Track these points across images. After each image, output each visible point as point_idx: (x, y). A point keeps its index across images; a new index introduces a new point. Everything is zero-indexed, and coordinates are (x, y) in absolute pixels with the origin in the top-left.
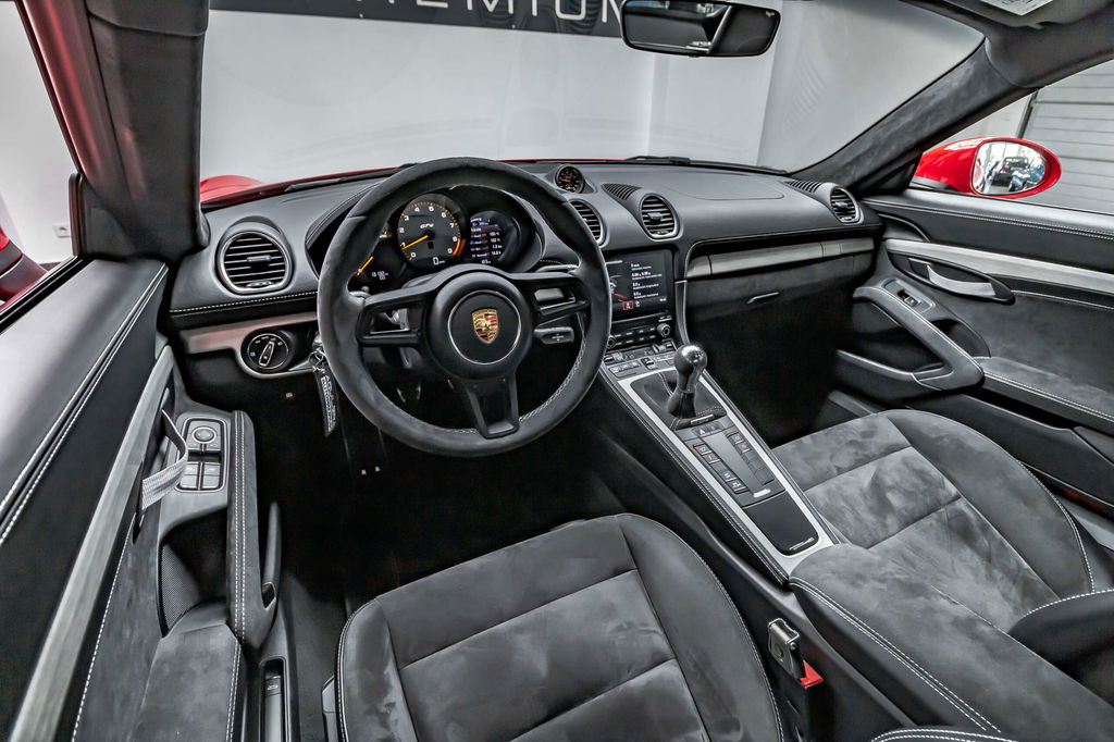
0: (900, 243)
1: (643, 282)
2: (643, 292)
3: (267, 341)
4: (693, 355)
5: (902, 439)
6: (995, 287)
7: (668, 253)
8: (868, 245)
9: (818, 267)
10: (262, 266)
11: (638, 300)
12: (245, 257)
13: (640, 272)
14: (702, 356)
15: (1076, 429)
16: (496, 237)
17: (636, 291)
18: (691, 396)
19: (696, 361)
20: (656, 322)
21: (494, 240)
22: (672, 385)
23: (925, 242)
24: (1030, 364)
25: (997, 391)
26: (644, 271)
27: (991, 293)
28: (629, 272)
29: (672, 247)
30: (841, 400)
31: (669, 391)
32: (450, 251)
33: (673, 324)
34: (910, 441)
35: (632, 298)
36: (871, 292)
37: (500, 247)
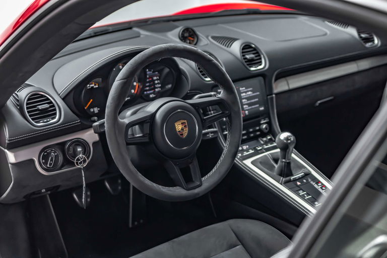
1: (248, 98)
2: (249, 105)
3: (50, 153)
4: (287, 139)
7: (261, 78)
10: (45, 110)
11: (247, 110)
12: (35, 106)
13: (246, 92)
14: (292, 138)
16: (157, 80)
17: (245, 105)
18: (289, 164)
19: (289, 141)
20: (259, 124)
21: (156, 82)
22: (276, 161)
26: (248, 91)
31: (275, 165)
32: (133, 91)
33: (269, 124)
35: (243, 109)
37: (160, 85)
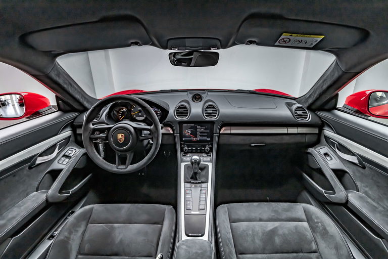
0: (328, 132)
1: (201, 132)
2: (201, 136)
4: (195, 159)
5: (304, 217)
6: (358, 159)
8: (316, 131)
9: (285, 137)
11: (199, 138)
13: (200, 129)
15: (383, 240)
17: (198, 135)
18: (195, 173)
19: (196, 161)
20: (205, 146)
23: (335, 133)
24: (374, 200)
25: (353, 209)
26: (202, 129)
27: (356, 162)
28: (196, 129)
29: (212, 123)
30: (306, 195)
33: (211, 148)
34: (307, 219)
35: (196, 137)
36: (312, 151)
